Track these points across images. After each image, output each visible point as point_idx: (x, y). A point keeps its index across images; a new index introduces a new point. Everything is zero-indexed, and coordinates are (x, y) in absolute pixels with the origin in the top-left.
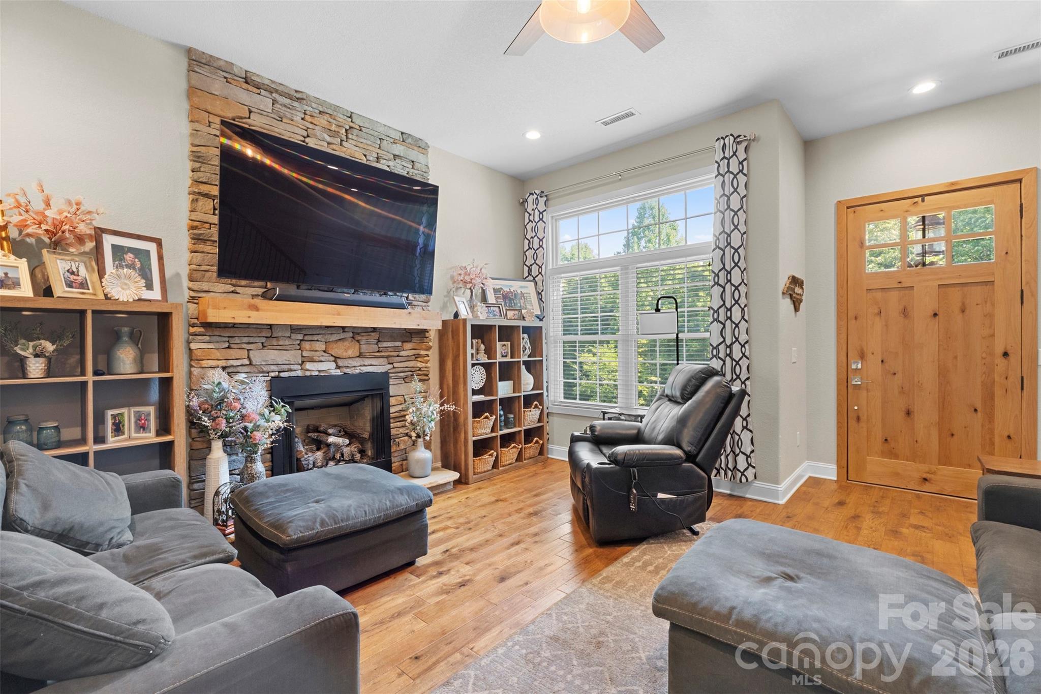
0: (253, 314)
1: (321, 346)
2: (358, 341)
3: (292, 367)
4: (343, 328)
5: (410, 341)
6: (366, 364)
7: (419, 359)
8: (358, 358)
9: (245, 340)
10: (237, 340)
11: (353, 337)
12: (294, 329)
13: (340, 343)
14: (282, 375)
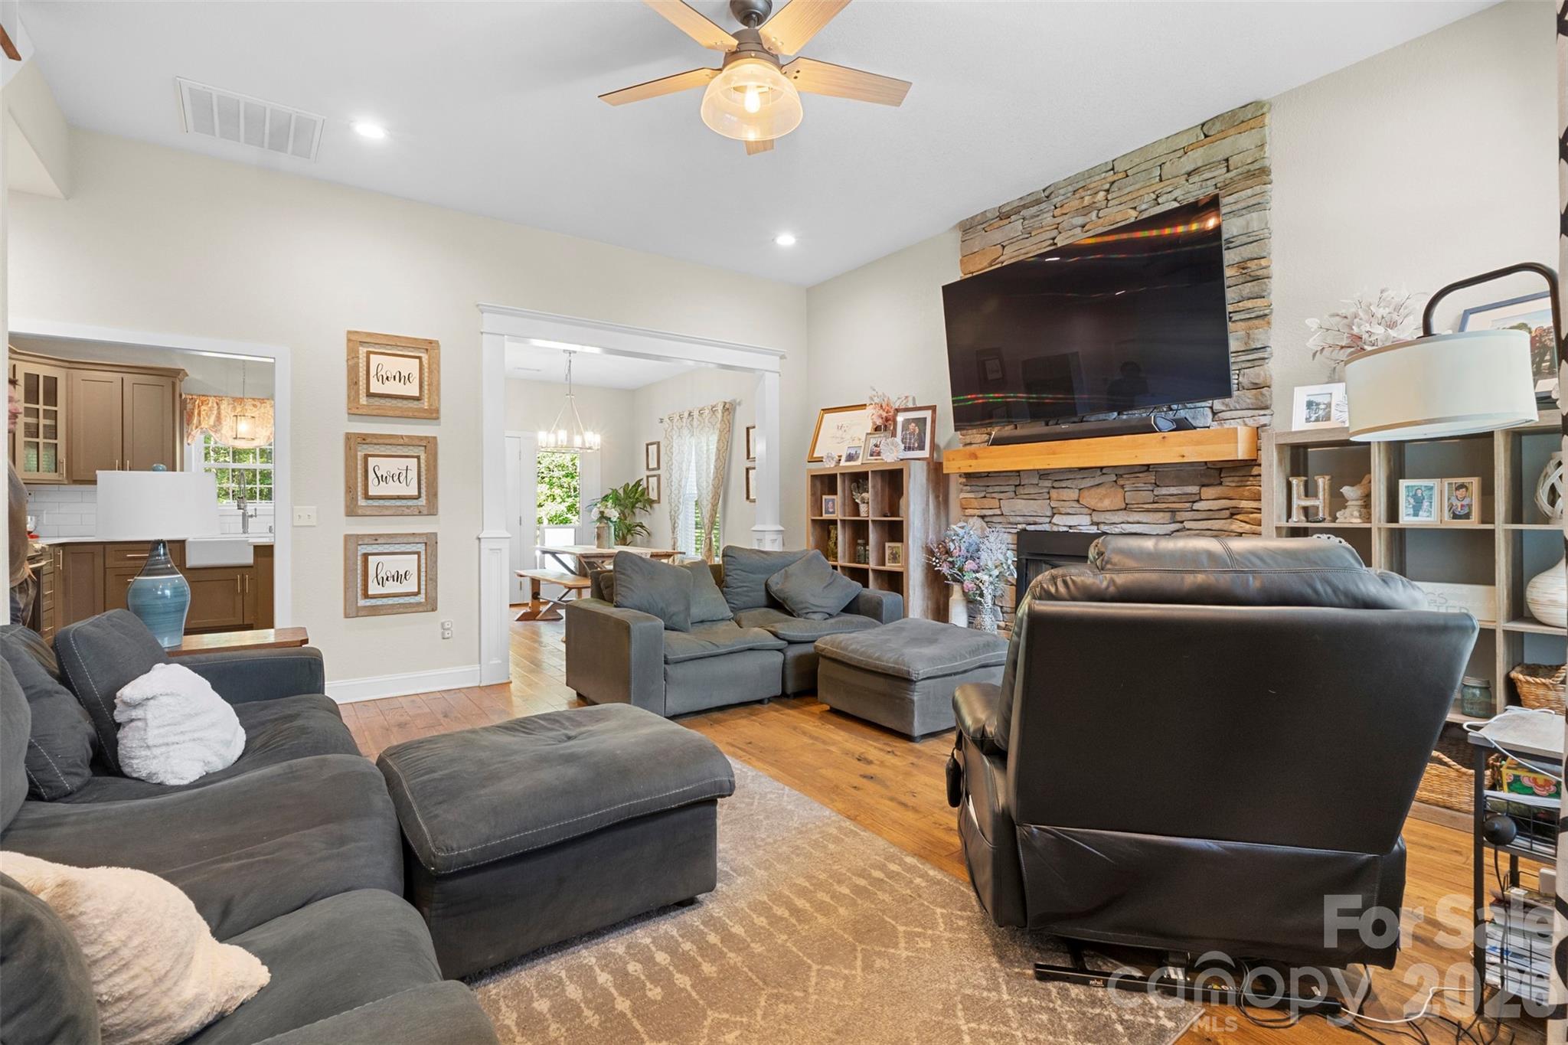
0: (973, 462)
1: (1074, 495)
2: (1122, 487)
3: (1037, 520)
4: (1102, 468)
7: (1238, 517)
8: (1124, 512)
9: (997, 489)
10: (990, 490)
11: (1115, 481)
12: (1043, 474)
14: (1029, 528)
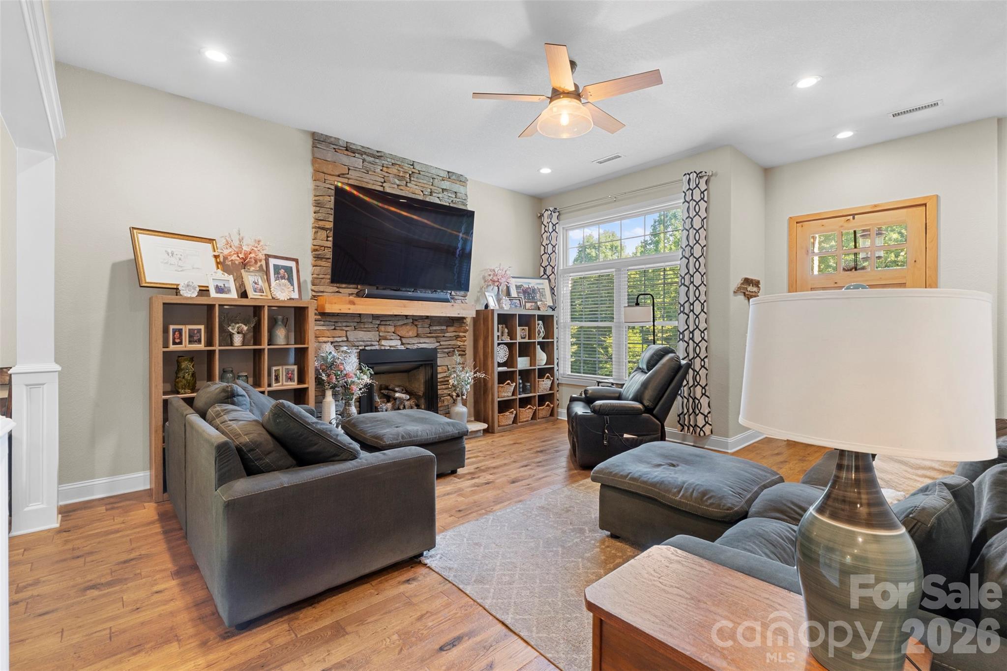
0: (352, 307)
1: (391, 329)
2: (416, 325)
3: (373, 343)
4: (406, 316)
5: (453, 326)
6: (421, 342)
7: (459, 339)
8: (415, 338)
9: (344, 324)
10: (340, 324)
11: (413, 323)
12: (375, 317)
13: (404, 327)
14: (367, 348)
